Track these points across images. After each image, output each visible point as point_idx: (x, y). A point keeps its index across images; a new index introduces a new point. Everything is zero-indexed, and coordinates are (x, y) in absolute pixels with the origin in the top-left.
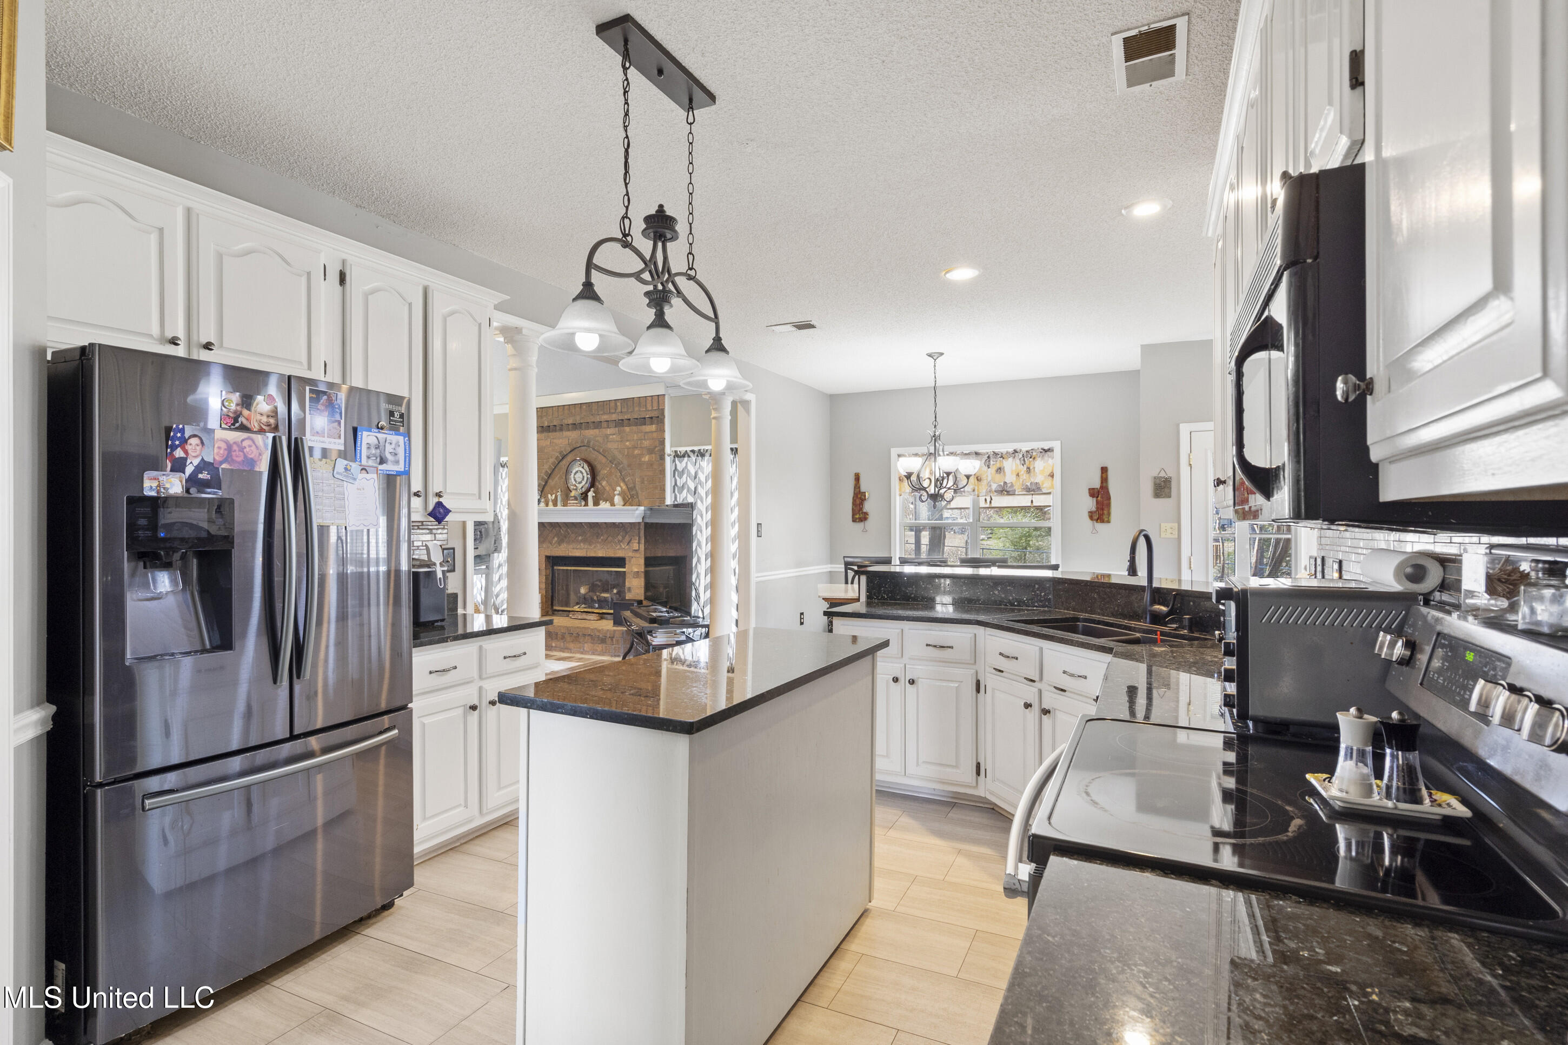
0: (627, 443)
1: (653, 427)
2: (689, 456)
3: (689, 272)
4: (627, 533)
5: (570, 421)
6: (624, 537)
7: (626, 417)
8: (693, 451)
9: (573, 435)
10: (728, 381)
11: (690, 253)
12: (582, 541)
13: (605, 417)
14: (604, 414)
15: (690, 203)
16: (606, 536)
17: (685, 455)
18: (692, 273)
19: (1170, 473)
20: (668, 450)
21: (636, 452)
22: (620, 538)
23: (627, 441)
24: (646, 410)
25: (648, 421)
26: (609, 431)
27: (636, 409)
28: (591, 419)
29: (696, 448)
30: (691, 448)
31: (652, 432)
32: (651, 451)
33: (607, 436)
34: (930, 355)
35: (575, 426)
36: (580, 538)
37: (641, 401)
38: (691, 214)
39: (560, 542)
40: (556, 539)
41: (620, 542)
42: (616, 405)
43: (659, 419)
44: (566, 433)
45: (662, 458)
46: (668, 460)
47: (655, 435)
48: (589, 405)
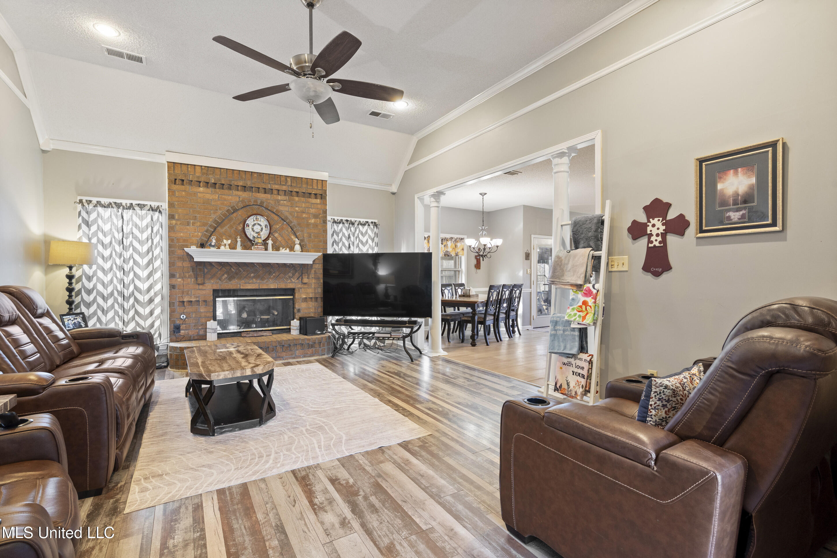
0: (297, 209)
1: (318, 201)
2: (343, 223)
4: (296, 271)
5: (241, 183)
6: (293, 275)
7: (295, 190)
8: (347, 221)
9: (245, 195)
12: (254, 277)
13: (276, 187)
14: (275, 184)
16: (277, 274)
17: (341, 222)
19: (529, 252)
20: (329, 218)
21: (304, 215)
22: (291, 275)
23: (297, 207)
24: (312, 188)
25: (313, 196)
26: (279, 198)
27: (304, 186)
28: (262, 186)
29: (349, 219)
30: (346, 219)
31: (317, 204)
32: (316, 216)
33: (278, 201)
34: (481, 194)
35: (244, 188)
36: (252, 275)
37: (309, 181)
39: (230, 278)
40: (226, 276)
41: (290, 277)
42: (286, 179)
43: (323, 196)
44: (235, 192)
45: (325, 222)
46: (329, 224)
47: (319, 206)
48: (260, 174)
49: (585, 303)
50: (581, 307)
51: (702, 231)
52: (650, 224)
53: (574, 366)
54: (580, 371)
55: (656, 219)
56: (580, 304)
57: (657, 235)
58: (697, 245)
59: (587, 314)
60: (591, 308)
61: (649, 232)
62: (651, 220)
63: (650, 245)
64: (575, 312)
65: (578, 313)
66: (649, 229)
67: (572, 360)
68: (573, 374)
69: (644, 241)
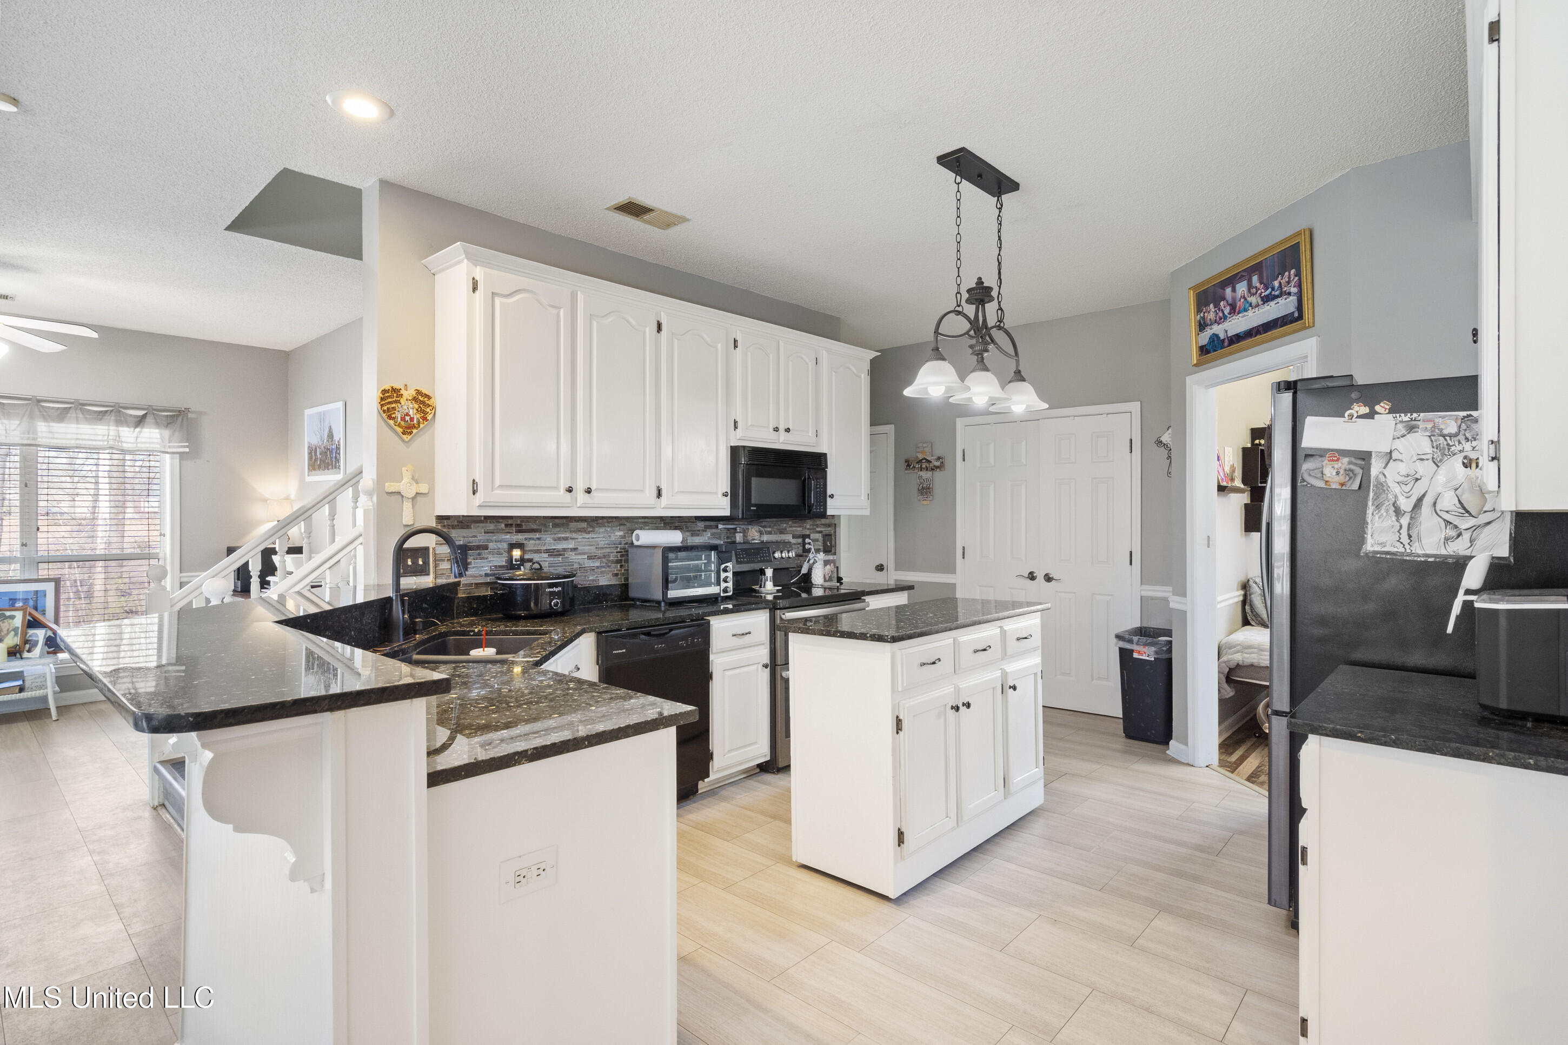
3: (957, 309)
10: (946, 387)
11: (958, 293)
15: (958, 251)
18: (960, 309)
38: (959, 259)
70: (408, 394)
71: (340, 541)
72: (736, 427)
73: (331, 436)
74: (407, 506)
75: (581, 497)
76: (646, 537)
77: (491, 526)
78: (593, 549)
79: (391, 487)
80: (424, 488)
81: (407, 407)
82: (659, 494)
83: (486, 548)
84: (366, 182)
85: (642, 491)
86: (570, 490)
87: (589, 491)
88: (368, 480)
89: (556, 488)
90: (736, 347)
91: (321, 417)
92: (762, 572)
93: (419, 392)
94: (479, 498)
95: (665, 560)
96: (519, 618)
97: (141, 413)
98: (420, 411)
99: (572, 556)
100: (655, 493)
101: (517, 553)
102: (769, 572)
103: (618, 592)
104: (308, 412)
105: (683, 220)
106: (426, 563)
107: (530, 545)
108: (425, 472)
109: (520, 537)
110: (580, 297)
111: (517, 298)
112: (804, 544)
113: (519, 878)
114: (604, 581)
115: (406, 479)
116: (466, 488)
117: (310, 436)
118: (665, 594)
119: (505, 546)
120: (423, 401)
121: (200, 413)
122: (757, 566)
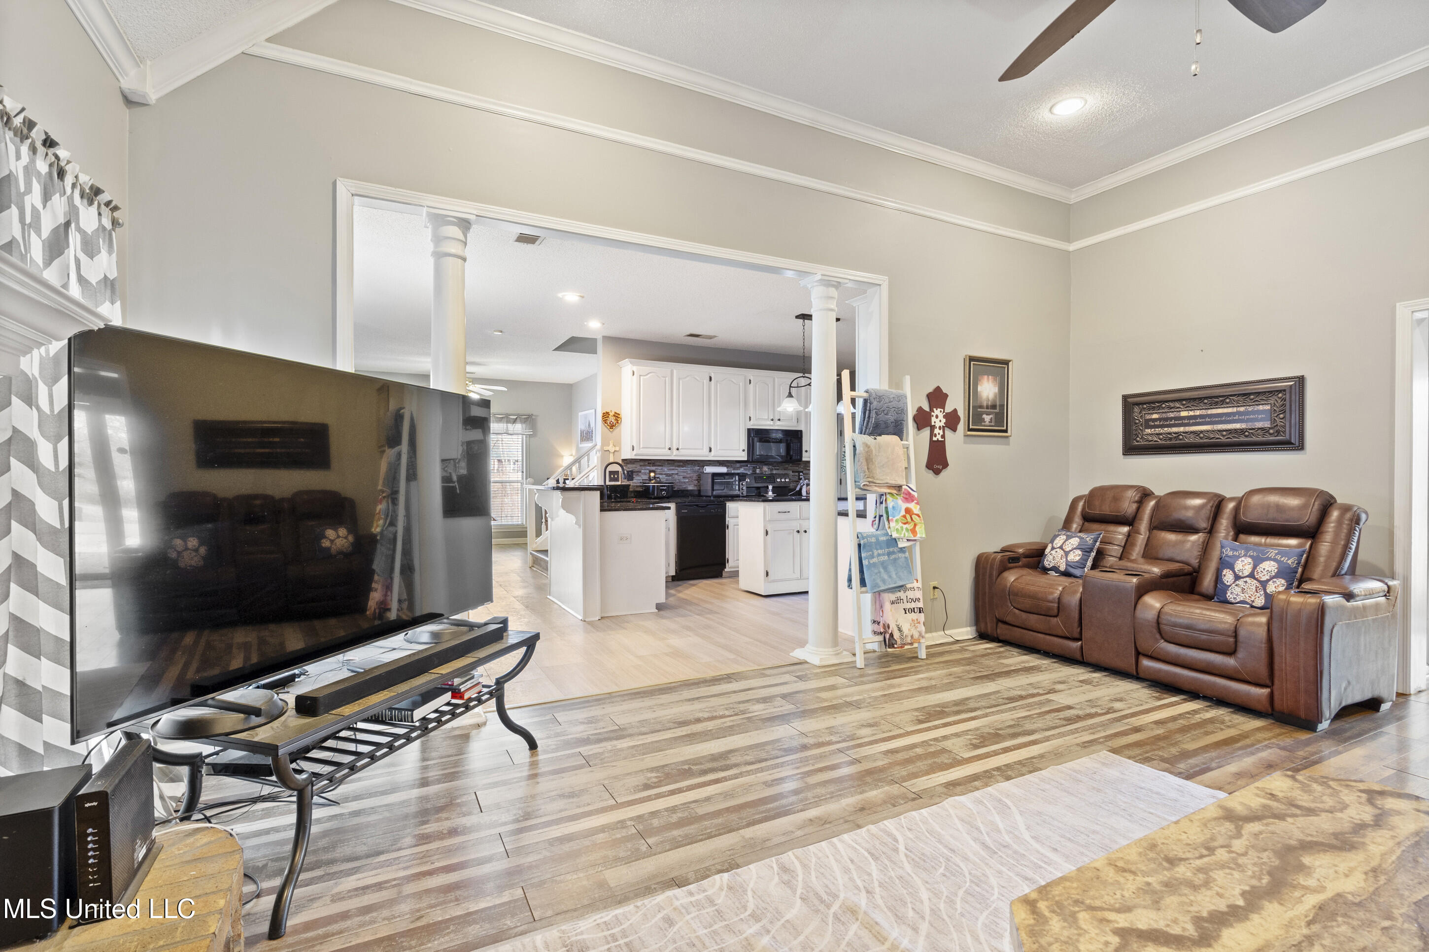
49: (908, 511)
50: (904, 517)
51: (970, 430)
52: (934, 414)
53: (905, 601)
54: (913, 605)
55: (939, 410)
56: (903, 513)
57: (940, 428)
58: (965, 443)
59: (915, 525)
60: (919, 516)
61: (933, 424)
62: (935, 409)
63: (935, 439)
64: (901, 525)
65: (905, 526)
66: (933, 419)
67: (901, 594)
68: (906, 613)
69: (926, 432)
70: (612, 414)
71: (591, 467)
72: (750, 420)
73: (589, 425)
74: (611, 455)
75: (675, 452)
76: (709, 470)
77: (642, 464)
78: (685, 474)
79: (606, 448)
80: (617, 449)
81: (612, 419)
82: (710, 450)
83: (640, 472)
84: (599, 337)
85: (702, 449)
86: (670, 449)
87: (678, 449)
88: (598, 447)
89: (665, 448)
90: (750, 383)
91: (586, 416)
92: (767, 487)
93: (615, 413)
94: (635, 452)
95: (713, 480)
96: (651, 498)
97: (515, 417)
98: (616, 420)
99: (676, 477)
100: (708, 450)
101: (652, 474)
102: (770, 487)
103: (697, 493)
104: (580, 414)
105: (715, 337)
106: (618, 477)
107: (658, 471)
108: (618, 443)
109: (653, 468)
110: (675, 371)
111: (649, 375)
112: (799, 475)
113: (621, 539)
114: (690, 488)
115: (611, 445)
116: (630, 448)
117: (581, 426)
118: (712, 493)
119: (648, 471)
120: (617, 416)
121: (537, 416)
122: (765, 485)
